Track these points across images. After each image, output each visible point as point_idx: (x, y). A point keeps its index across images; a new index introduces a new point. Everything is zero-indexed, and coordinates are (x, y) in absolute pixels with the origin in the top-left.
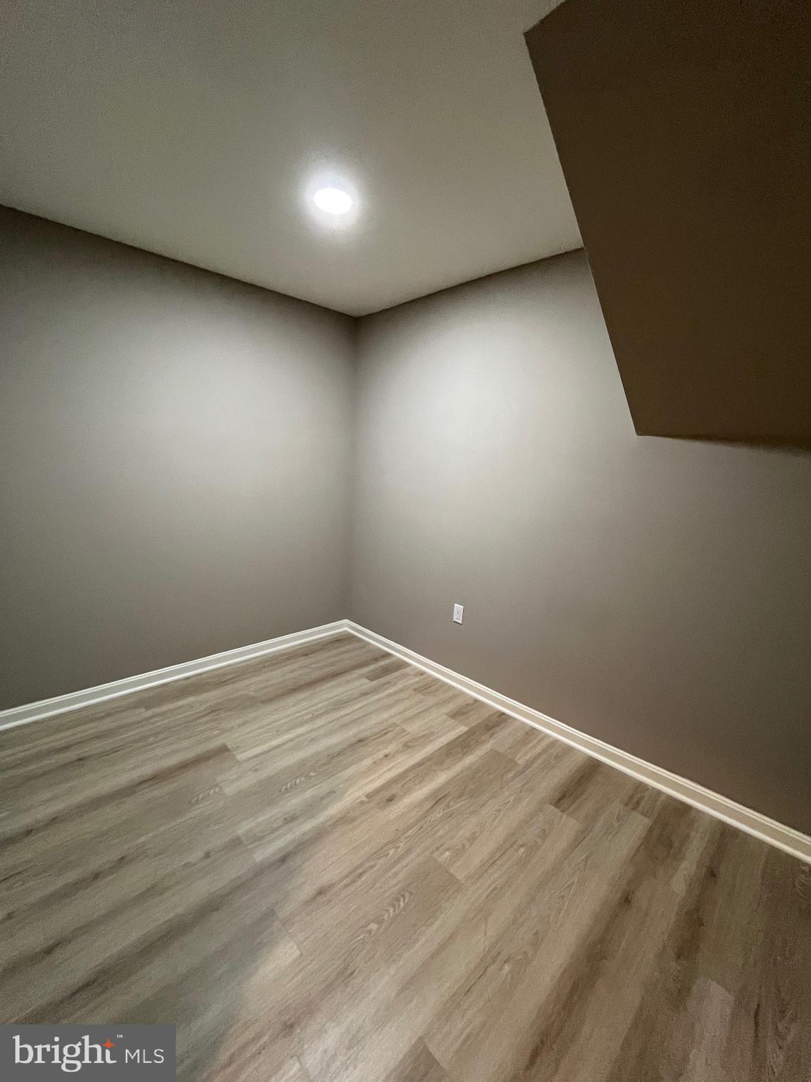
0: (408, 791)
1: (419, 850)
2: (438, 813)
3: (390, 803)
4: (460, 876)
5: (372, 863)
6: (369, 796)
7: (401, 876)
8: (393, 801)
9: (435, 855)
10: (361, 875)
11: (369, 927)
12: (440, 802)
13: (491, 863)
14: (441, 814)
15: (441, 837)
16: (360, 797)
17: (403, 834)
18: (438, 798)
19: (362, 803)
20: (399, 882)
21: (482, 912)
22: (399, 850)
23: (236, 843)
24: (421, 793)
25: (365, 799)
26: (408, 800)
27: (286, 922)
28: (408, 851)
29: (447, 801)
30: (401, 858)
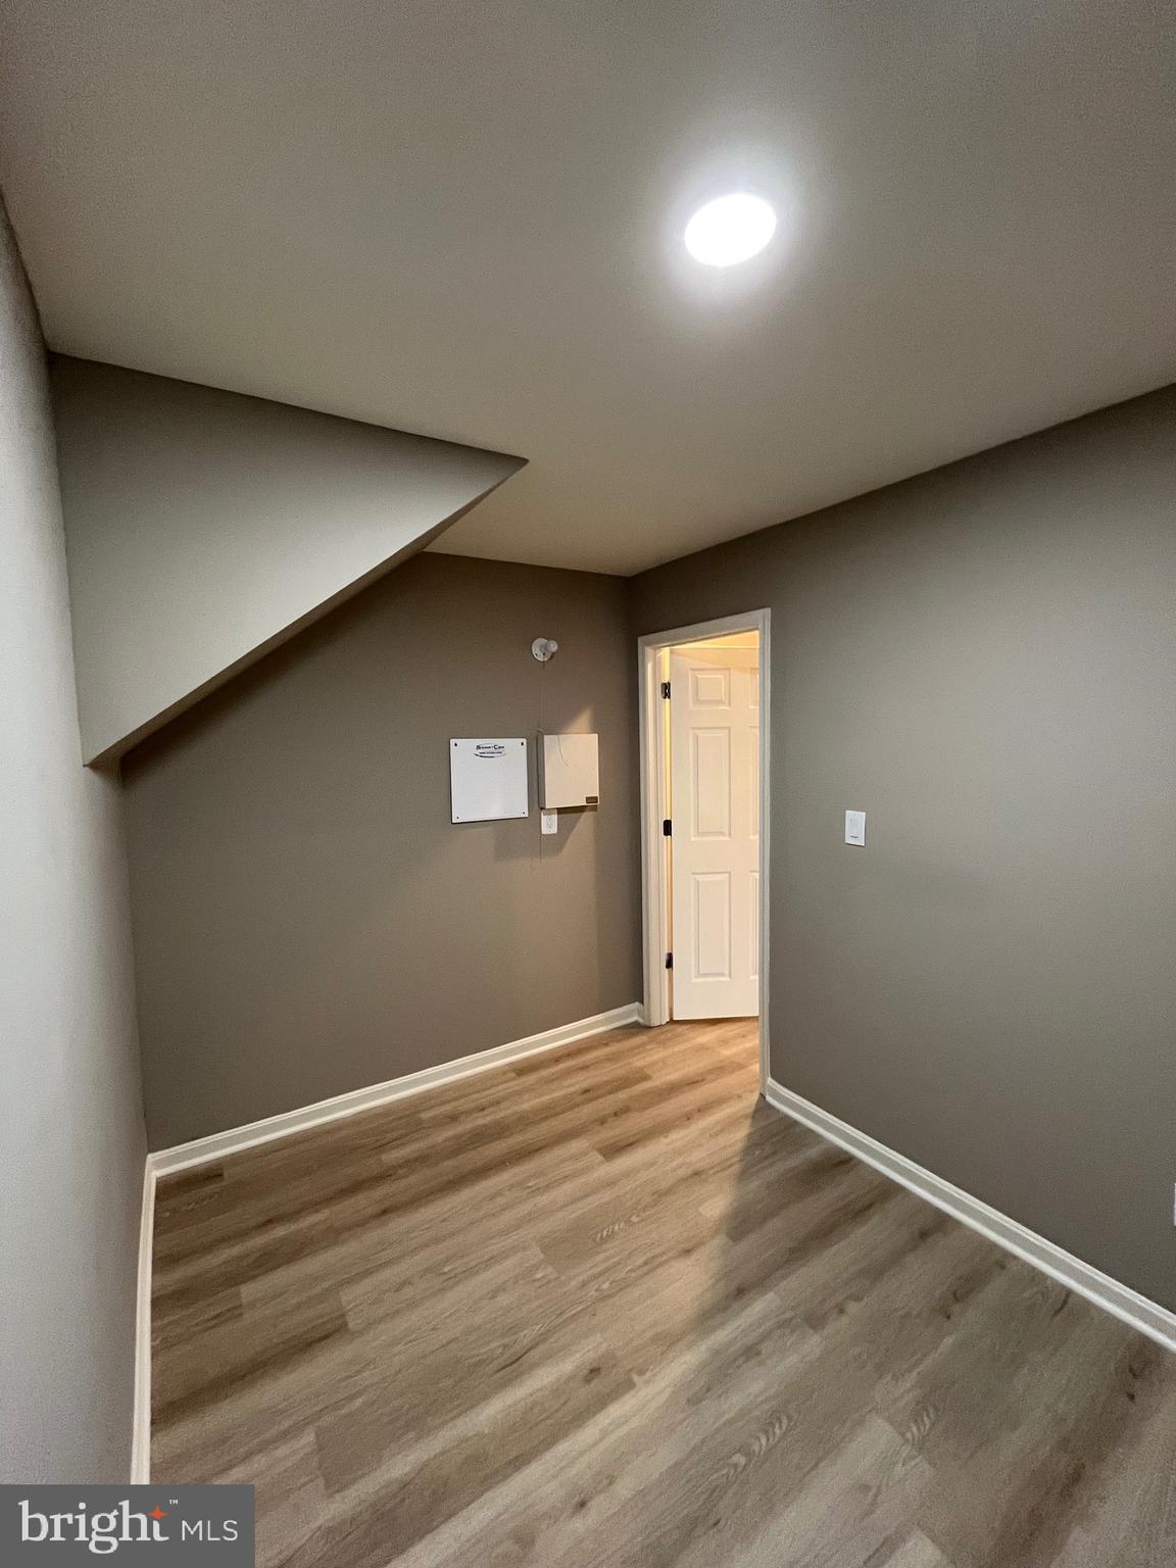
0: (558, 1391)
1: (573, 1283)
2: (527, 1335)
3: (595, 1365)
4: (536, 1250)
5: (633, 1274)
6: (629, 1385)
7: (601, 1256)
8: (589, 1367)
9: (555, 1275)
10: (646, 1263)
11: (639, 1218)
12: (514, 1358)
13: (492, 1260)
14: (522, 1334)
15: (536, 1298)
16: (647, 1382)
17: (588, 1307)
18: (513, 1366)
19: (641, 1372)
20: (604, 1251)
21: (529, 1219)
22: (596, 1287)
23: (815, 1321)
24: (542, 1379)
25: (636, 1378)
26: (568, 1366)
27: (716, 1232)
28: (584, 1285)
29: (505, 1357)
30: (595, 1277)
